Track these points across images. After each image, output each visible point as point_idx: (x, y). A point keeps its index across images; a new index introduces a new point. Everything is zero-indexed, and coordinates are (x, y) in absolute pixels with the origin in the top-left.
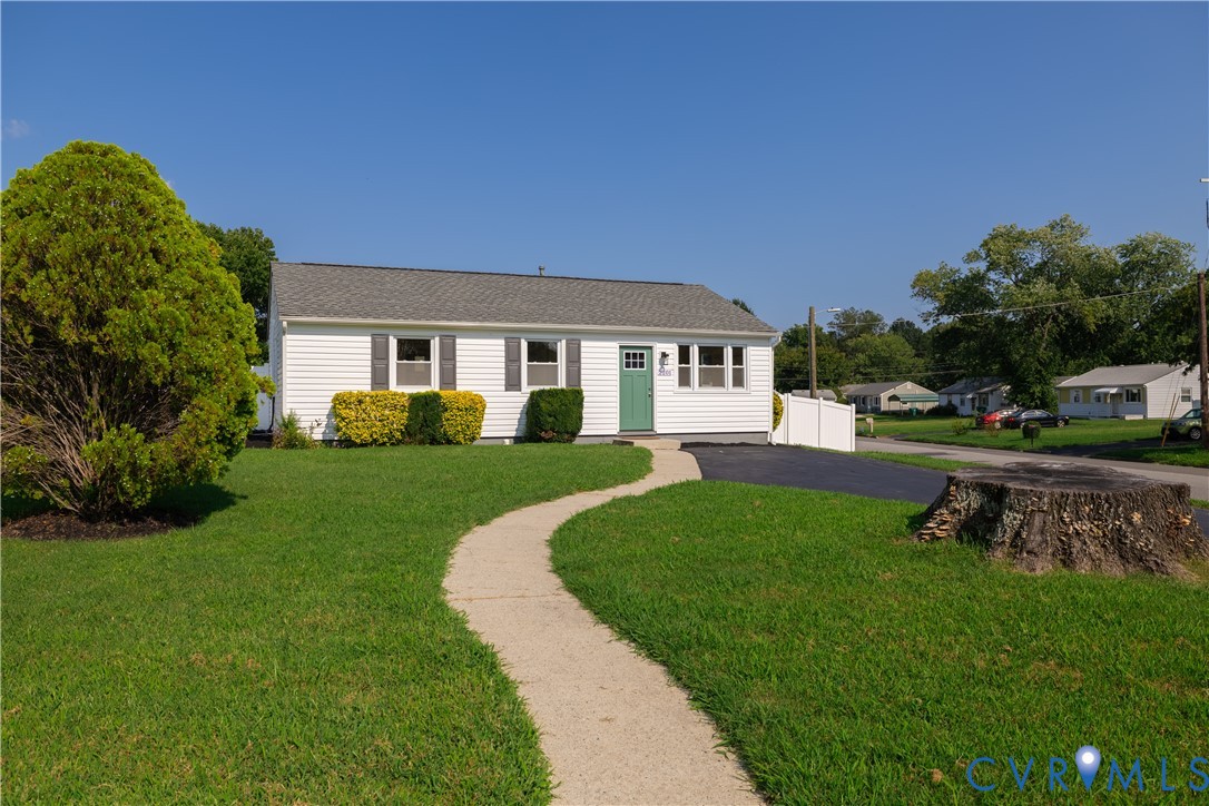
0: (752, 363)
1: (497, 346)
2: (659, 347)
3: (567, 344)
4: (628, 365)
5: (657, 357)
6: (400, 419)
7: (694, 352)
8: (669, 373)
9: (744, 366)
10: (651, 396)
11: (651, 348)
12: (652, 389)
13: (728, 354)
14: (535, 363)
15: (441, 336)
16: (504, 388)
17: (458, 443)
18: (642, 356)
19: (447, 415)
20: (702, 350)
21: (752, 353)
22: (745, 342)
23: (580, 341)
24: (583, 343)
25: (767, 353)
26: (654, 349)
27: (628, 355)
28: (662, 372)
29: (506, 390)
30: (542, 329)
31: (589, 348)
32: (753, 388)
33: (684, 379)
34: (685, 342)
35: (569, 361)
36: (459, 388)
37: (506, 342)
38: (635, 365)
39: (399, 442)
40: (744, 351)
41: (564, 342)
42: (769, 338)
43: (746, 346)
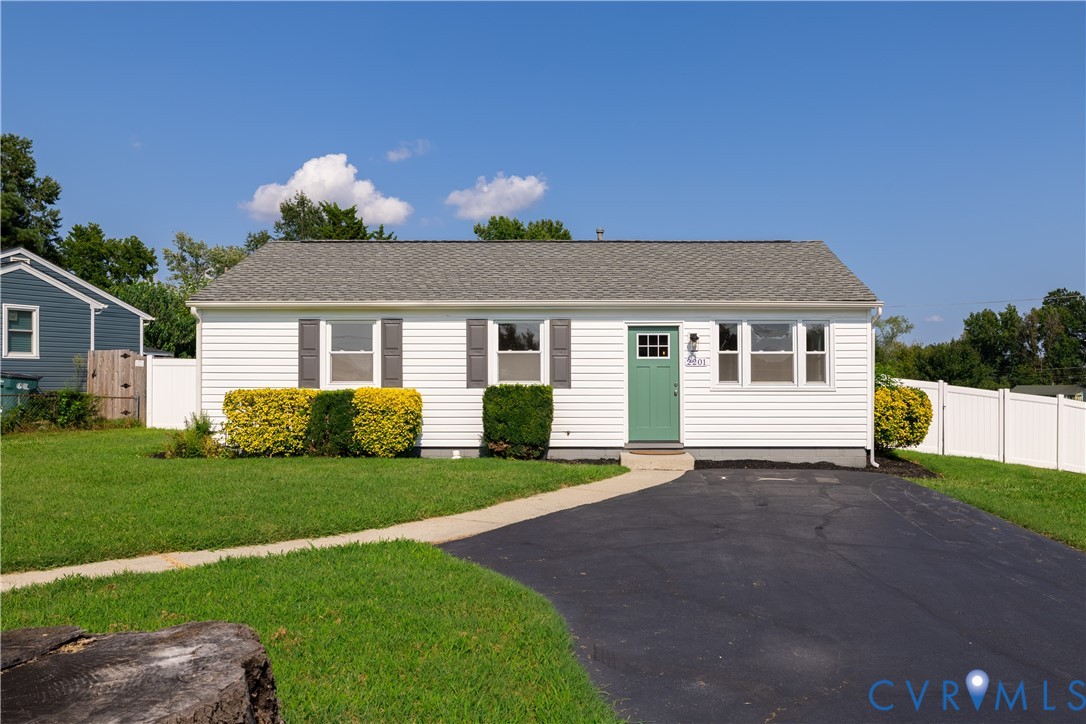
0: (838, 347)
1: (455, 332)
2: (687, 327)
3: (552, 326)
4: (643, 353)
5: (684, 340)
6: (297, 423)
7: (744, 333)
8: (702, 363)
9: (826, 351)
10: (677, 395)
11: (677, 328)
12: (677, 385)
13: (800, 334)
14: (510, 351)
15: (383, 320)
16: (465, 384)
17: (374, 455)
18: (664, 340)
19: (357, 420)
20: (757, 330)
21: (838, 332)
22: (826, 316)
23: (569, 321)
24: (574, 324)
25: (863, 332)
26: (680, 328)
27: (643, 340)
28: (692, 361)
29: (468, 387)
30: (516, 305)
31: (582, 332)
32: (838, 384)
33: (728, 370)
34: (728, 318)
35: (553, 347)
36: (406, 384)
37: (469, 326)
38: (653, 352)
39: (297, 454)
40: (826, 329)
41: (547, 322)
42: (866, 310)
43: (829, 322)
